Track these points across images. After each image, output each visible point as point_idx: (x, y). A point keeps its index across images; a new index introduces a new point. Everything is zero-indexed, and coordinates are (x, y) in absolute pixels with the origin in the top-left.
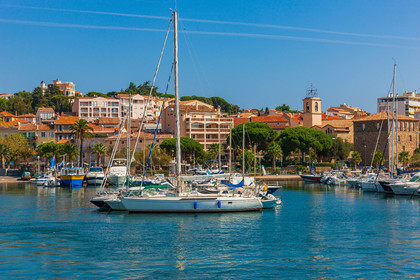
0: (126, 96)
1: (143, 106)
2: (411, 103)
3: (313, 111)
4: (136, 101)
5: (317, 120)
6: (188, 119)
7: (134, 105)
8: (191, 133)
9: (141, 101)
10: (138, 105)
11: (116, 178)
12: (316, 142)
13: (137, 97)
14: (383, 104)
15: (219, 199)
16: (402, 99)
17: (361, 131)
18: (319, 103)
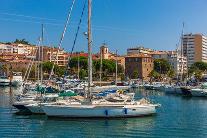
0: (15, 44)
1: (23, 49)
2: (141, 51)
3: (105, 52)
4: (20, 47)
5: (106, 57)
6: (49, 54)
7: (19, 48)
8: (51, 60)
9: (22, 47)
10: (21, 49)
11: (17, 82)
12: (111, 66)
13: (20, 45)
14: (130, 51)
15: (125, 107)
16: (138, 49)
17: (129, 61)
18: (107, 49)
